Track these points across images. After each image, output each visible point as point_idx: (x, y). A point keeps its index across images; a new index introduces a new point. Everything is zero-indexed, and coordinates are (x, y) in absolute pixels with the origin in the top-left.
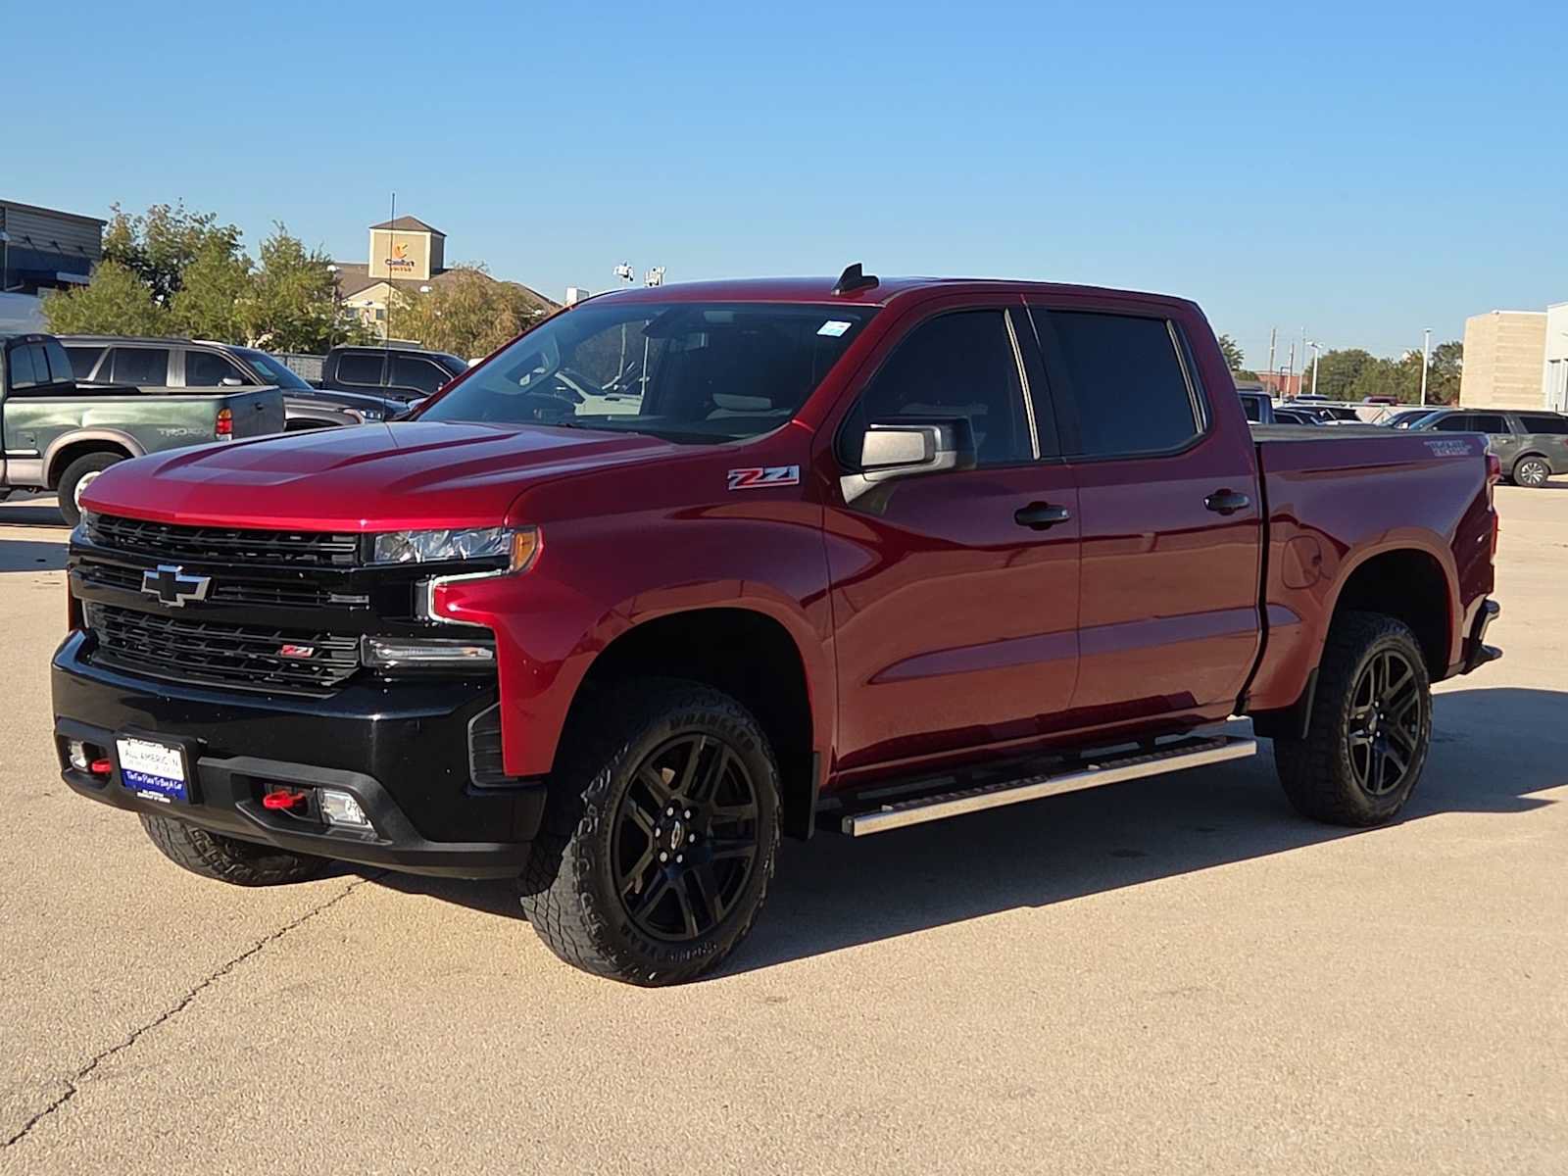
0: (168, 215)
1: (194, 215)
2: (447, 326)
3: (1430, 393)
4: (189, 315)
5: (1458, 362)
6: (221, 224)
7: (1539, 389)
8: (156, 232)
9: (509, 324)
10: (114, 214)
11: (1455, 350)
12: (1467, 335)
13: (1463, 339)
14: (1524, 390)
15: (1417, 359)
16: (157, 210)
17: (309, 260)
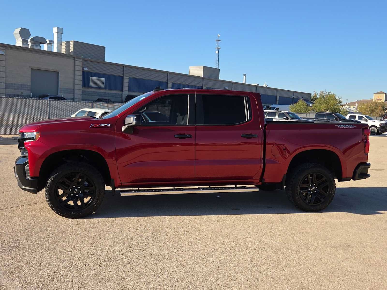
17: (336, 99)
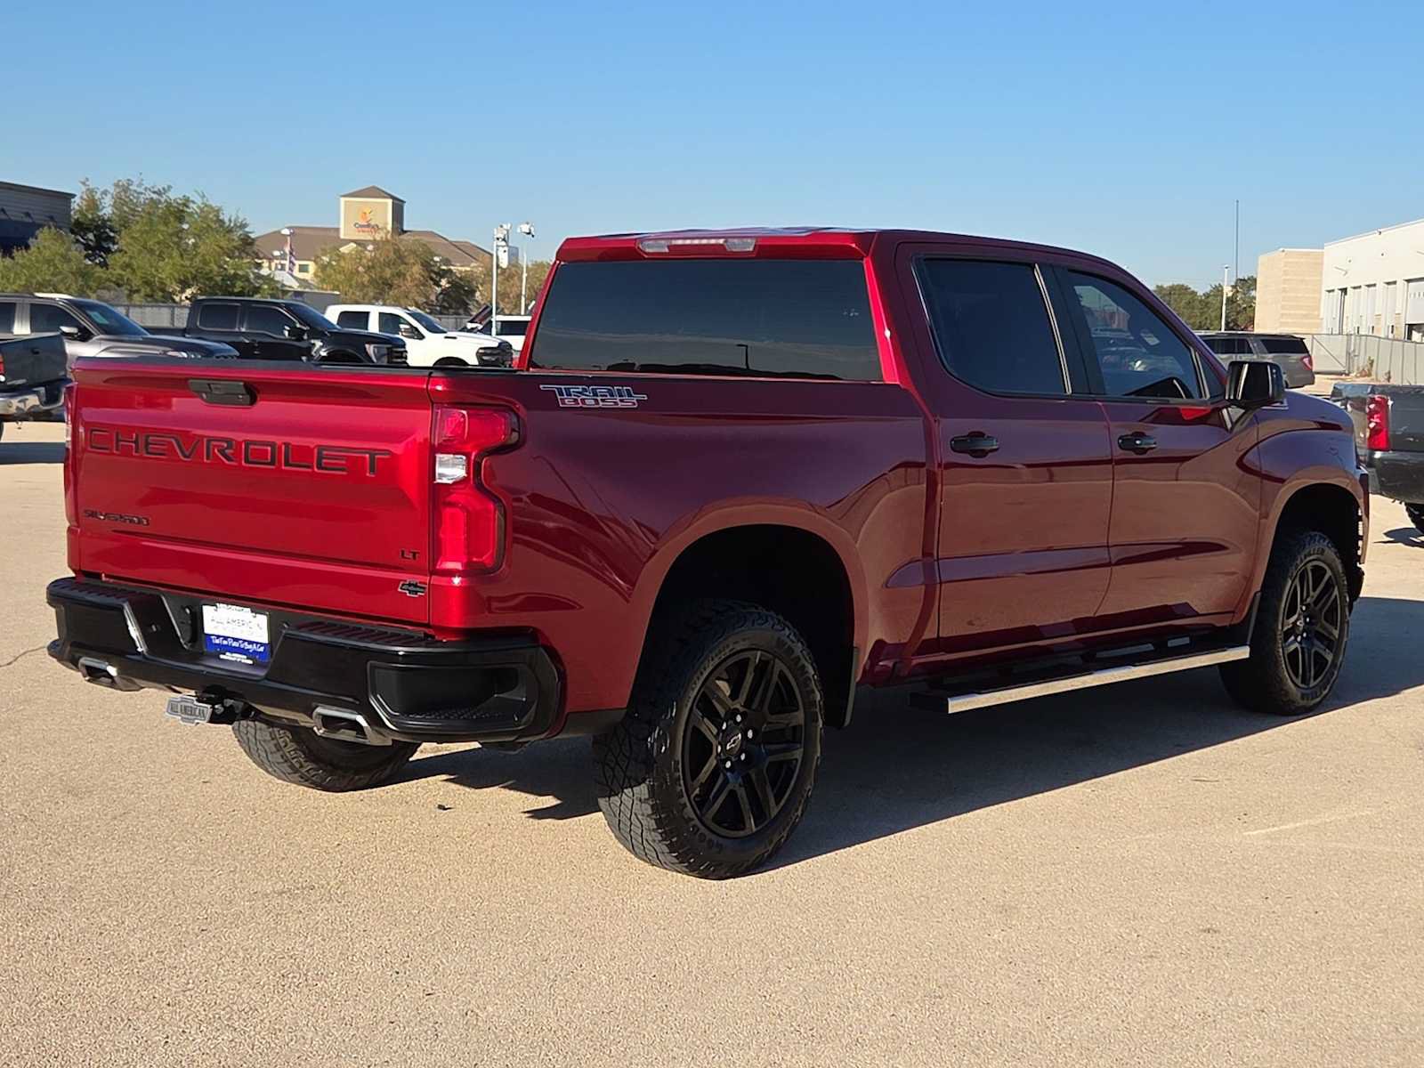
0: (131, 187)
1: (153, 187)
2: (366, 278)
3: (1230, 320)
4: (124, 273)
5: (1253, 293)
6: (173, 195)
7: (1319, 315)
8: (119, 202)
9: (417, 276)
10: (84, 189)
11: (1248, 284)
12: (1259, 270)
13: (1257, 274)
14: (1305, 316)
15: (1218, 290)
16: (121, 183)
